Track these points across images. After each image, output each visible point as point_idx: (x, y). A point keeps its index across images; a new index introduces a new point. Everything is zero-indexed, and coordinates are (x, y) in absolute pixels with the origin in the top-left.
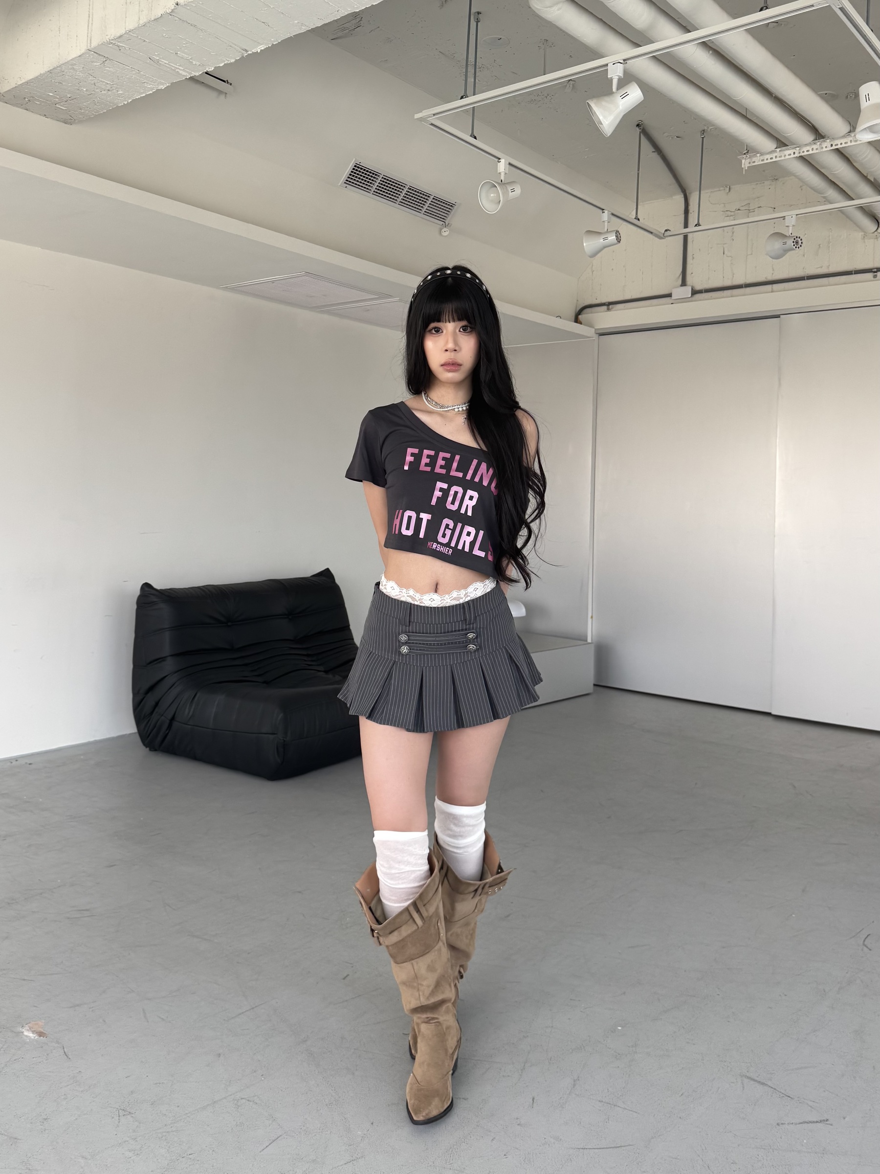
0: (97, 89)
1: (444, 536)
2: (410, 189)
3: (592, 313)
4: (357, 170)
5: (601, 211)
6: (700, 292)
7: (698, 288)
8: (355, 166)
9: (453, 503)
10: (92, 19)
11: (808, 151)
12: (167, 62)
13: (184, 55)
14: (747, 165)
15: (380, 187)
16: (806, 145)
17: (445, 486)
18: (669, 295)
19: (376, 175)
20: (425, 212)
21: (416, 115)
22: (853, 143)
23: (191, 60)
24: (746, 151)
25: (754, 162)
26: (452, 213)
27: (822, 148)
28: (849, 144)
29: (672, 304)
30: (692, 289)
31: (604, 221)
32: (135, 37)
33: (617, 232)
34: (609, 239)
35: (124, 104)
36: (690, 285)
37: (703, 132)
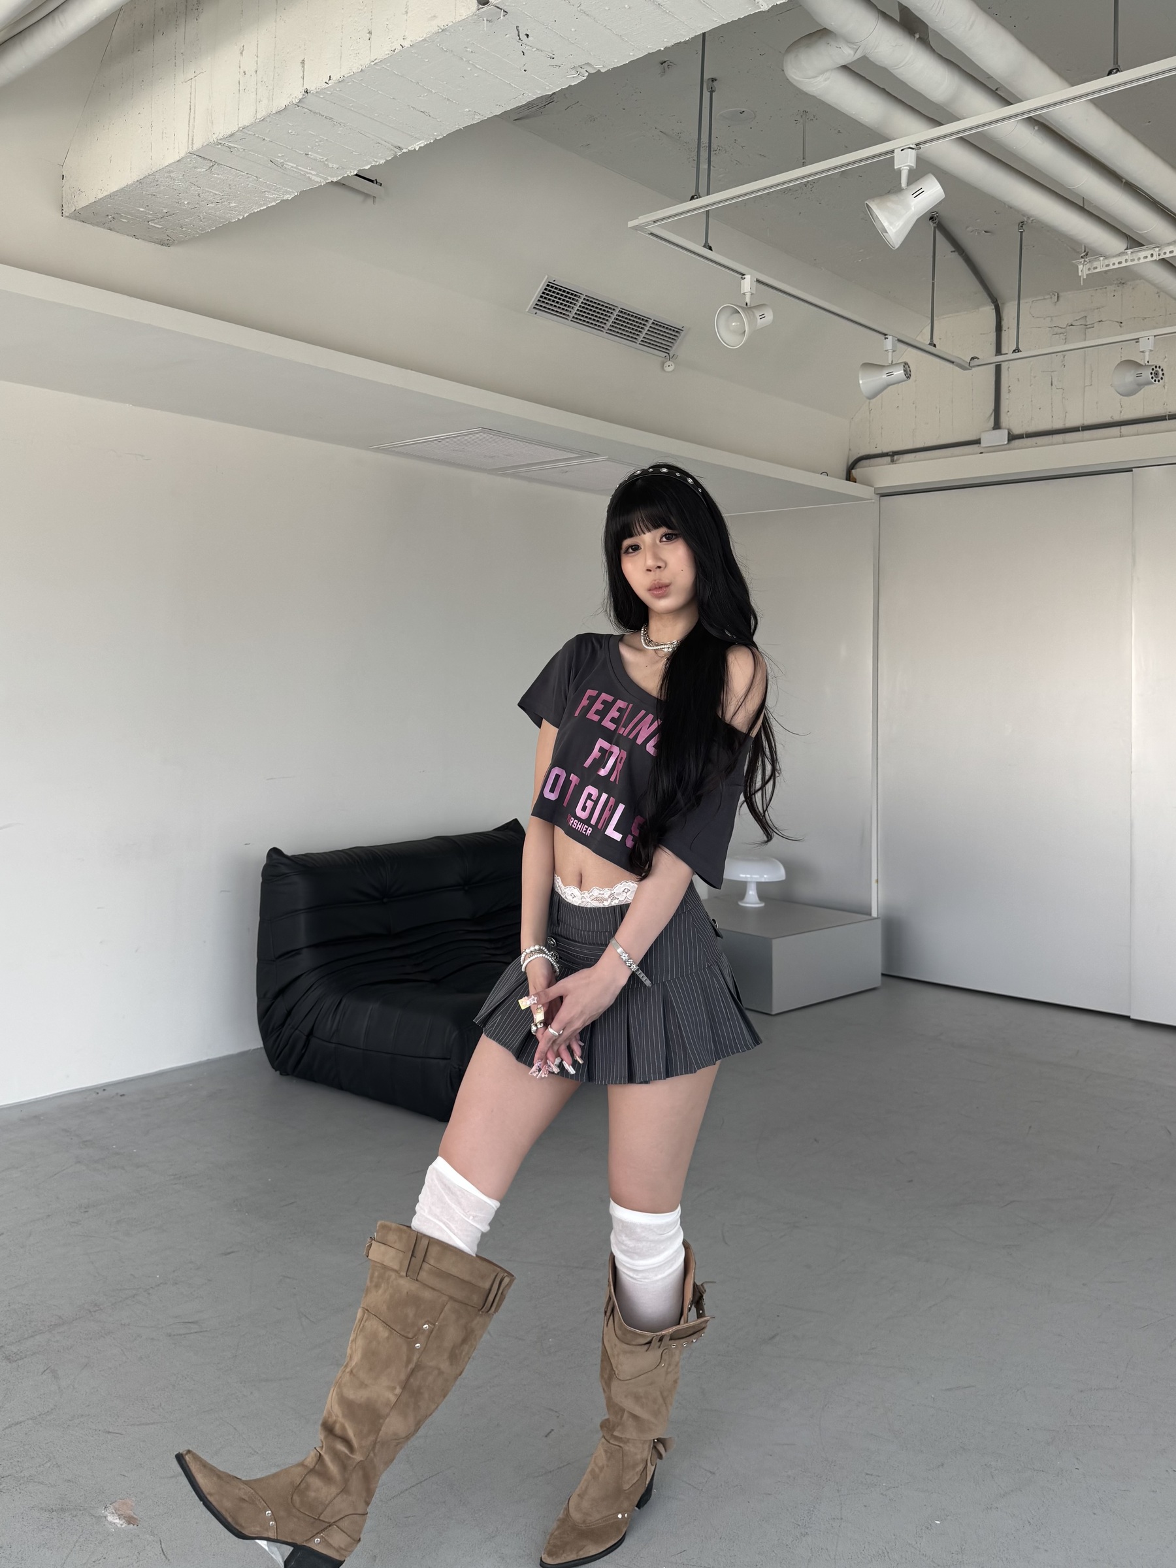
0: (202, 201)
1: (584, 808)
2: (621, 312)
3: (870, 466)
4: (550, 291)
5: (882, 337)
6: (1020, 437)
7: (1017, 431)
8: (548, 285)
10: (195, 111)
11: (1171, 252)
12: (295, 166)
13: (317, 156)
14: (1086, 272)
15: (581, 311)
16: (1169, 244)
18: (977, 442)
19: (575, 295)
20: (642, 341)
21: (629, 222)
23: (326, 163)
24: (1084, 254)
25: (1096, 268)
26: (678, 341)
29: (981, 453)
30: (1009, 433)
31: (886, 351)
32: (252, 134)
33: (906, 364)
34: (895, 374)
35: (239, 219)
36: (1005, 428)
37: (1022, 224)
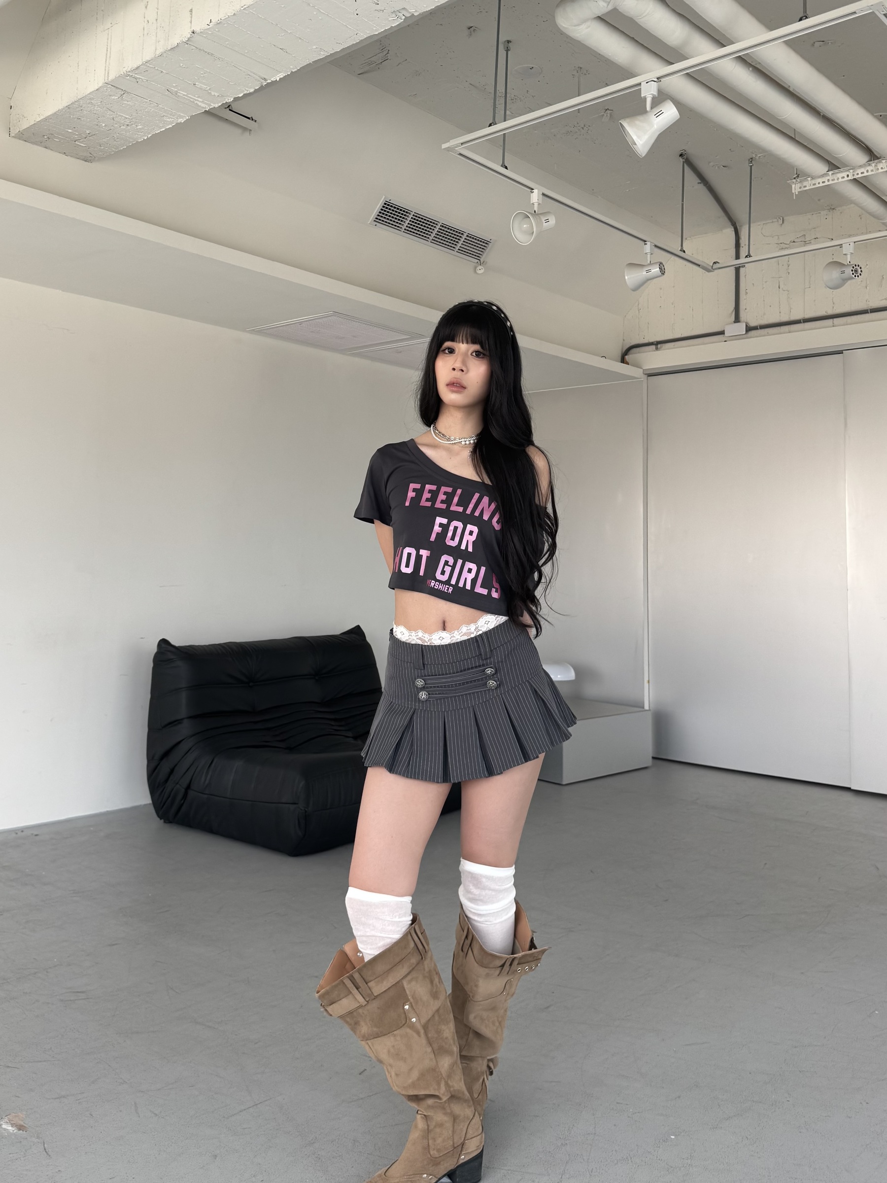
0: (116, 124)
1: (443, 573)
2: (443, 226)
3: (639, 353)
4: (387, 208)
5: (643, 243)
6: (755, 328)
7: (753, 324)
8: (385, 204)
9: (453, 538)
10: (110, 52)
11: (862, 173)
12: (186, 94)
13: (202, 85)
14: (798, 190)
15: (411, 225)
16: (861, 166)
17: (445, 521)
18: (722, 333)
19: (407, 212)
20: (459, 249)
21: (443, 145)
23: (209, 91)
24: (796, 176)
25: (805, 187)
26: (487, 251)
27: (878, 169)
29: (725, 341)
30: (746, 325)
31: (646, 253)
32: (152, 67)
33: (661, 263)
34: (653, 271)
35: (144, 139)
36: (744, 322)
37: (751, 160)
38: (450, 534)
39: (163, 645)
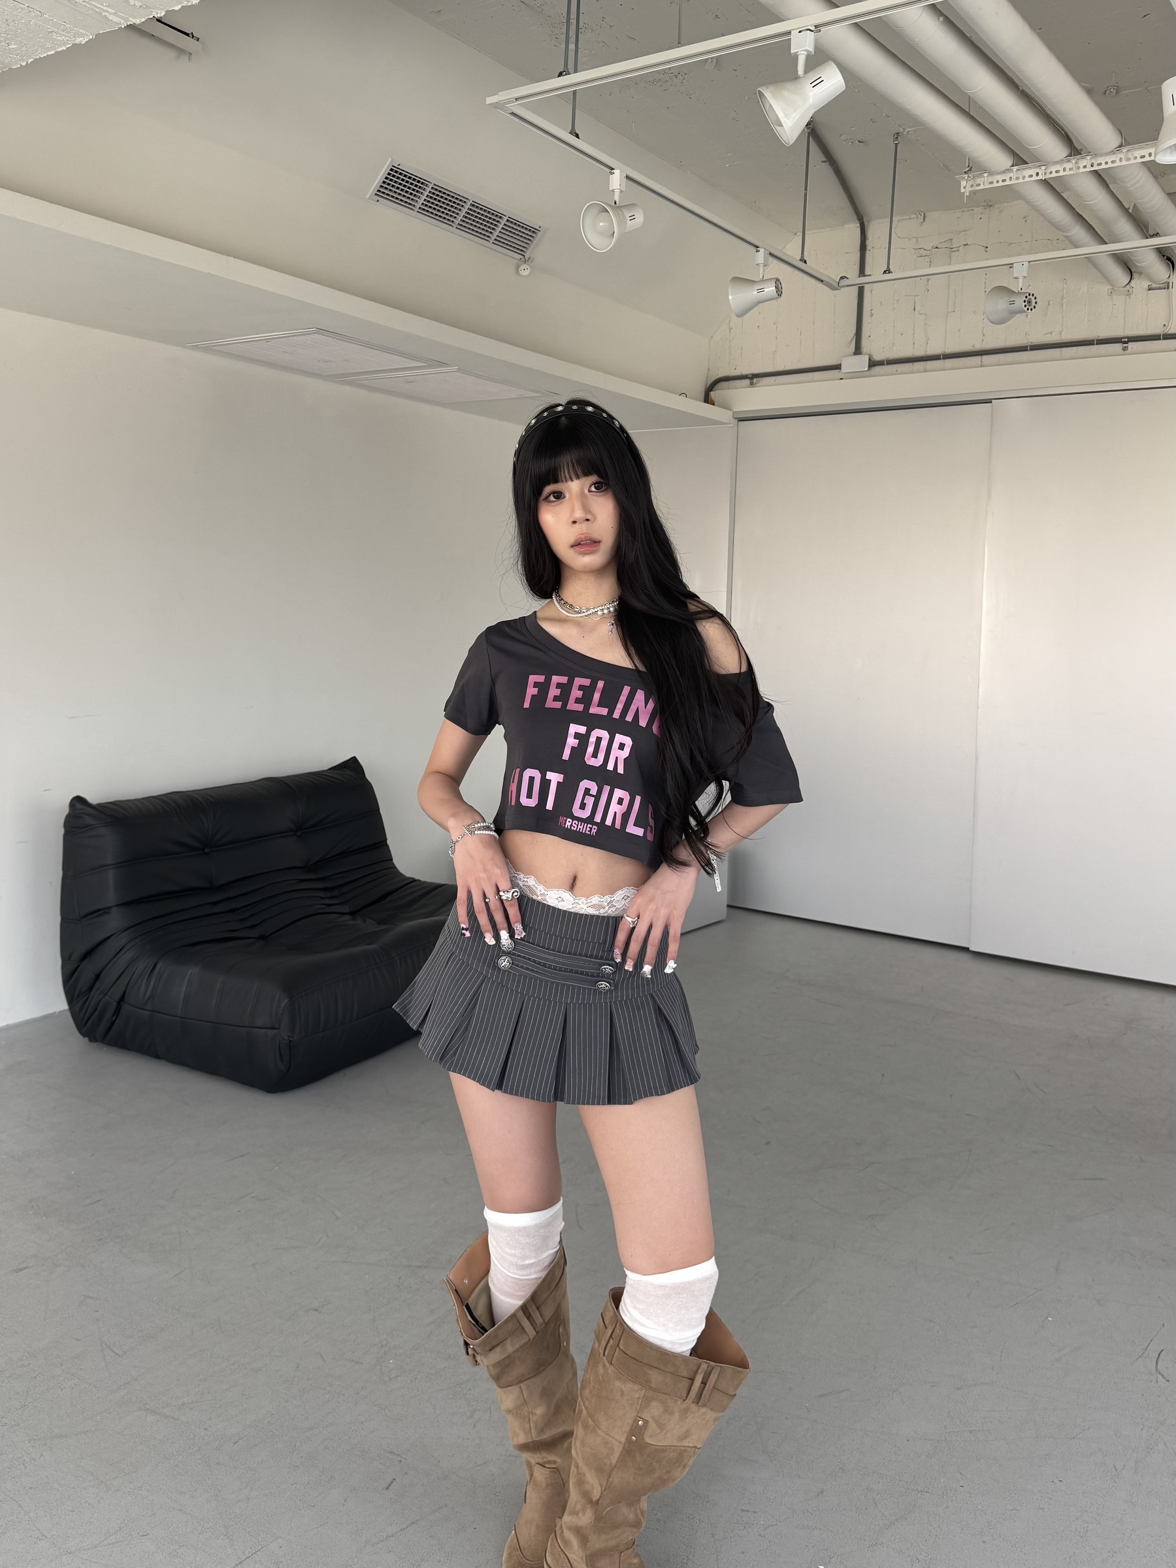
1: (583, 806)
2: (474, 206)
3: (728, 389)
4: (395, 177)
5: (754, 249)
6: (880, 363)
7: (878, 357)
8: (392, 170)
9: (595, 755)
11: (1057, 172)
14: (969, 189)
15: (427, 201)
16: (1057, 163)
17: (582, 729)
18: (838, 367)
19: (422, 183)
20: (496, 240)
21: (488, 98)
22: (1124, 163)
24: (968, 169)
25: (979, 185)
26: (535, 243)
27: (1079, 168)
28: (1118, 164)
29: (841, 379)
30: (870, 359)
31: (758, 264)
33: (778, 280)
34: (766, 290)
35: (21, 65)
36: (867, 354)
37: (897, 135)
38: (590, 749)
39: (78, 806)
